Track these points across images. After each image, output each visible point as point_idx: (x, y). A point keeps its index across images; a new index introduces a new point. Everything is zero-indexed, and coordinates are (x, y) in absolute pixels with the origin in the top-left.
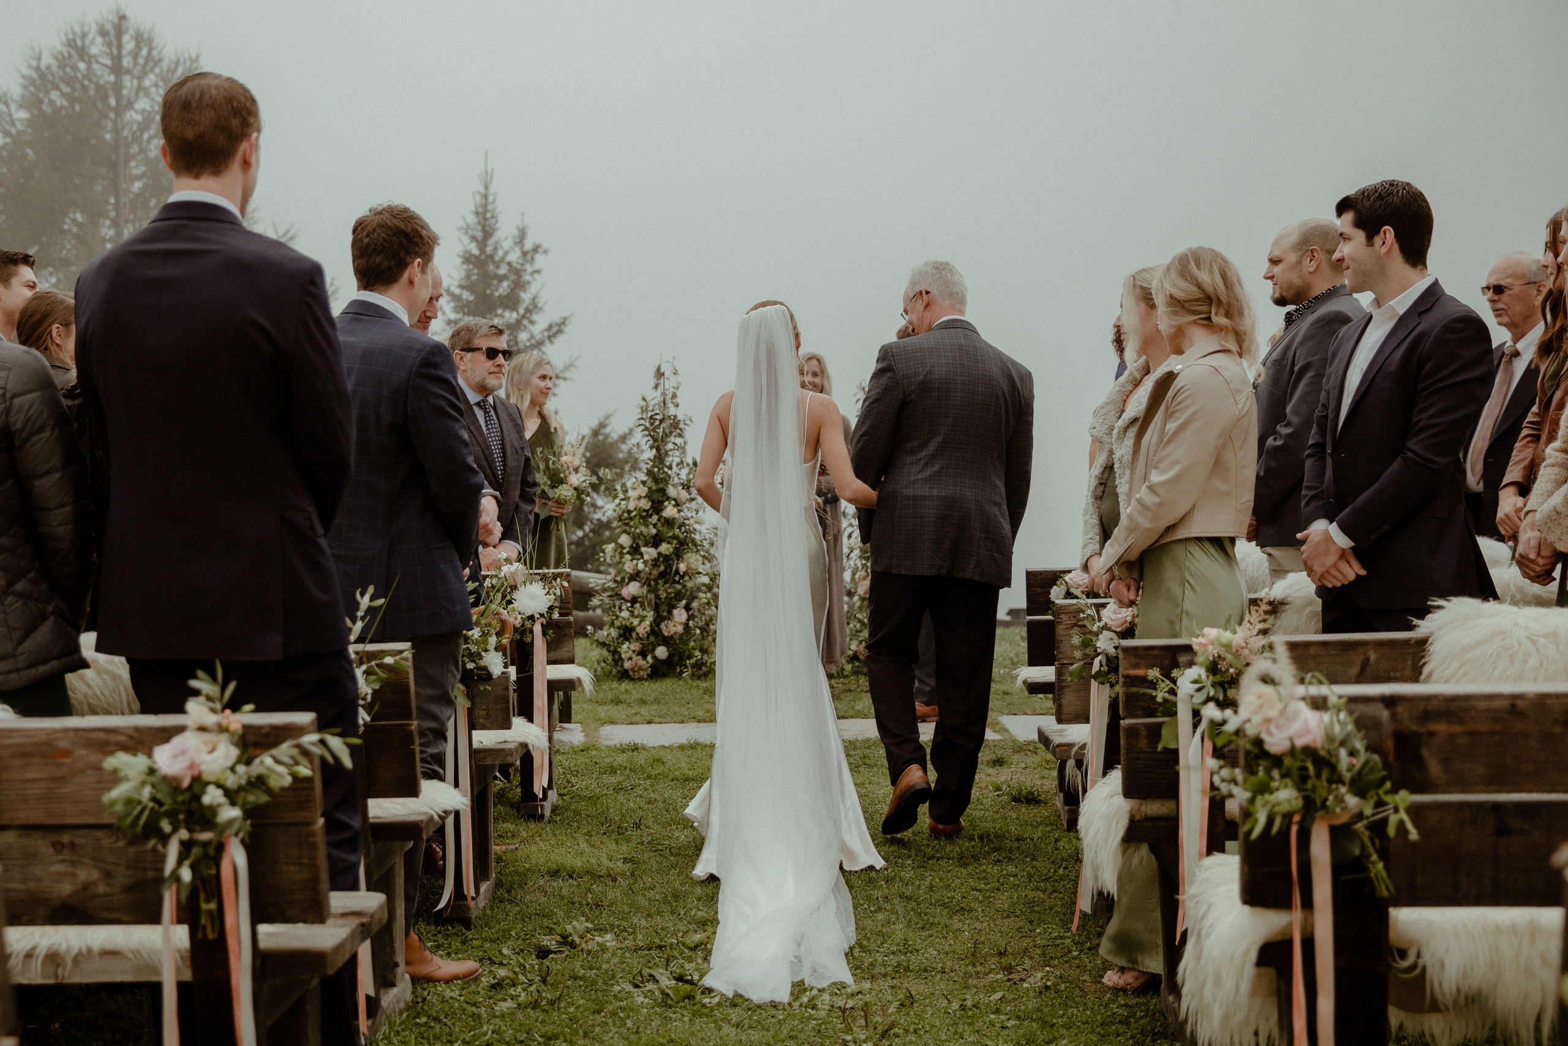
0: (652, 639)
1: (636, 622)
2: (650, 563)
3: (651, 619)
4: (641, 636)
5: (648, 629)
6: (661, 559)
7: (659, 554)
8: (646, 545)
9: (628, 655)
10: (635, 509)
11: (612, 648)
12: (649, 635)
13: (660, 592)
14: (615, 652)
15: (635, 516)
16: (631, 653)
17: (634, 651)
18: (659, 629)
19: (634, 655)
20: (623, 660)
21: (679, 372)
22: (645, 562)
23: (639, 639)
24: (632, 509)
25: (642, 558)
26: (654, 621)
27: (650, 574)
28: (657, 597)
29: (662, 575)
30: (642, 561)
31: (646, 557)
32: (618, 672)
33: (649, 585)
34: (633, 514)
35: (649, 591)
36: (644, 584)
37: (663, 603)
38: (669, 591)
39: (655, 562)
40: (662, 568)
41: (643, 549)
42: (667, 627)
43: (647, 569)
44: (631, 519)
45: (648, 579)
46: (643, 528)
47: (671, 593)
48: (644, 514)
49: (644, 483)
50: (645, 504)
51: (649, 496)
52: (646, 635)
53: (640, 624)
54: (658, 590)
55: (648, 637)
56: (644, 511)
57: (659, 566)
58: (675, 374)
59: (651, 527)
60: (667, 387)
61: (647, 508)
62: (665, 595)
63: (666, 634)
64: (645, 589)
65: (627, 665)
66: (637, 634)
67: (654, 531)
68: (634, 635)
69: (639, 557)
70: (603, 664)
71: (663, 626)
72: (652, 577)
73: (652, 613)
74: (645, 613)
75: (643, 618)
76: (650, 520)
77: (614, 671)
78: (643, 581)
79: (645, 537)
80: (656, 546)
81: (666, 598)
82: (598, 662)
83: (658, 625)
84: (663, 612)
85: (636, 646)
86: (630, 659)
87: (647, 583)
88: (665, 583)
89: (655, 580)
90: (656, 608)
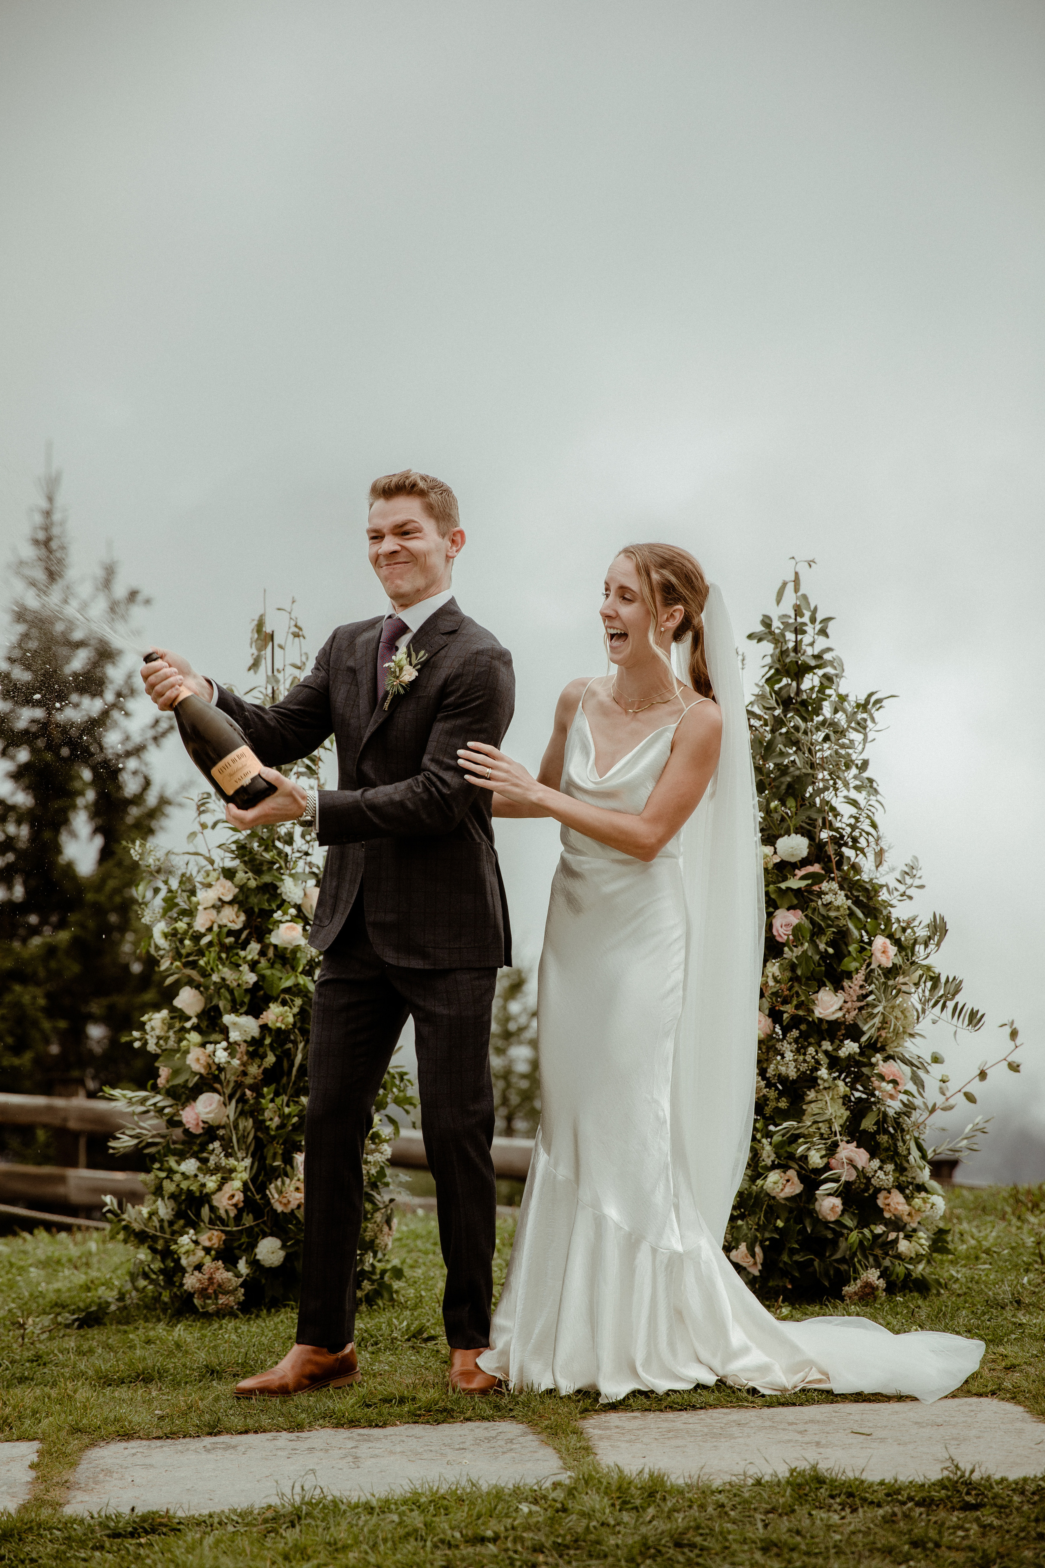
0: (248, 1221)
1: (211, 1183)
2: (243, 1048)
3: (245, 1176)
4: (222, 1212)
5: (239, 1197)
6: (268, 1041)
7: (264, 1028)
8: (234, 1010)
9: (194, 1259)
10: (210, 929)
11: (160, 1246)
12: (240, 1211)
13: (267, 1114)
14: (167, 1254)
15: (210, 944)
16: (201, 1253)
17: (208, 1250)
18: (265, 1197)
19: (208, 1259)
20: (183, 1271)
21: (305, 632)
22: (231, 1048)
23: (216, 1220)
24: (203, 930)
25: (227, 1039)
26: (254, 1179)
27: (244, 1073)
28: (260, 1125)
29: (271, 1076)
30: (224, 1044)
31: (234, 1036)
32: (174, 1297)
33: (242, 1100)
34: (204, 941)
35: (242, 1114)
36: (231, 1097)
37: (274, 1138)
38: (287, 1110)
39: (255, 1049)
40: (271, 1059)
41: (228, 1019)
42: (280, 1192)
43: (236, 1062)
44: (201, 953)
45: (239, 1085)
46: (227, 973)
47: (289, 1116)
48: (230, 940)
49: (229, 874)
50: (233, 919)
51: (240, 901)
52: (233, 1212)
53: (219, 1189)
54: (262, 1110)
55: (238, 1219)
56: (230, 933)
57: (263, 1057)
58: (296, 635)
59: (245, 968)
60: (278, 665)
61: (237, 926)
62: (277, 1121)
63: (279, 1208)
64: (231, 1110)
65: (191, 1281)
66: (213, 1209)
67: (251, 978)
68: (205, 1211)
69: (221, 1037)
70: (142, 1283)
71: (272, 1191)
72: (249, 1081)
73: (248, 1162)
74: (232, 1162)
75: (227, 1175)
76: (242, 953)
77: (166, 1297)
78: (228, 1091)
79: (231, 991)
80: (255, 1011)
81: (278, 1128)
82: (133, 1277)
83: (262, 1188)
84: (274, 1159)
85: (212, 1237)
86: (199, 1267)
87: (236, 1094)
88: (277, 1094)
89: (256, 1088)
90: (258, 1153)
